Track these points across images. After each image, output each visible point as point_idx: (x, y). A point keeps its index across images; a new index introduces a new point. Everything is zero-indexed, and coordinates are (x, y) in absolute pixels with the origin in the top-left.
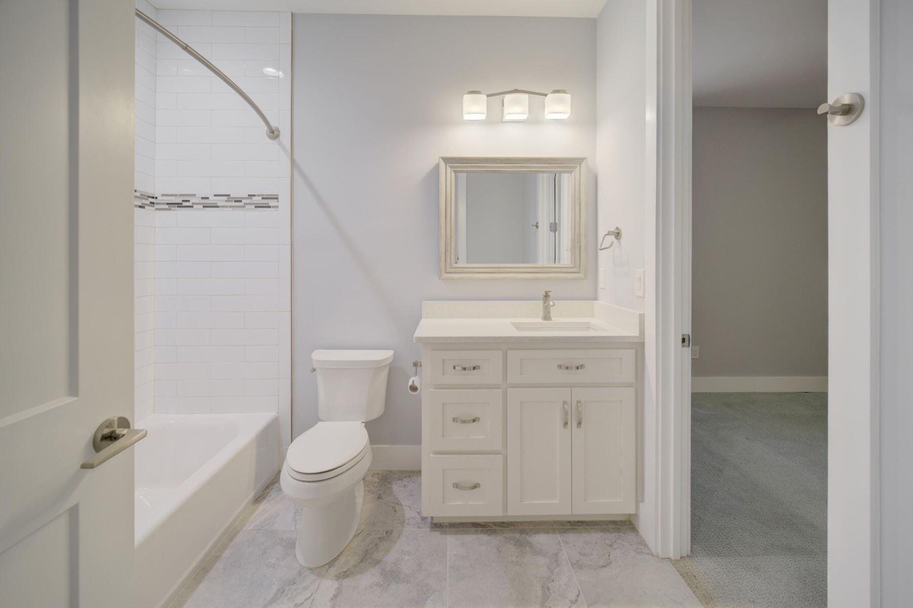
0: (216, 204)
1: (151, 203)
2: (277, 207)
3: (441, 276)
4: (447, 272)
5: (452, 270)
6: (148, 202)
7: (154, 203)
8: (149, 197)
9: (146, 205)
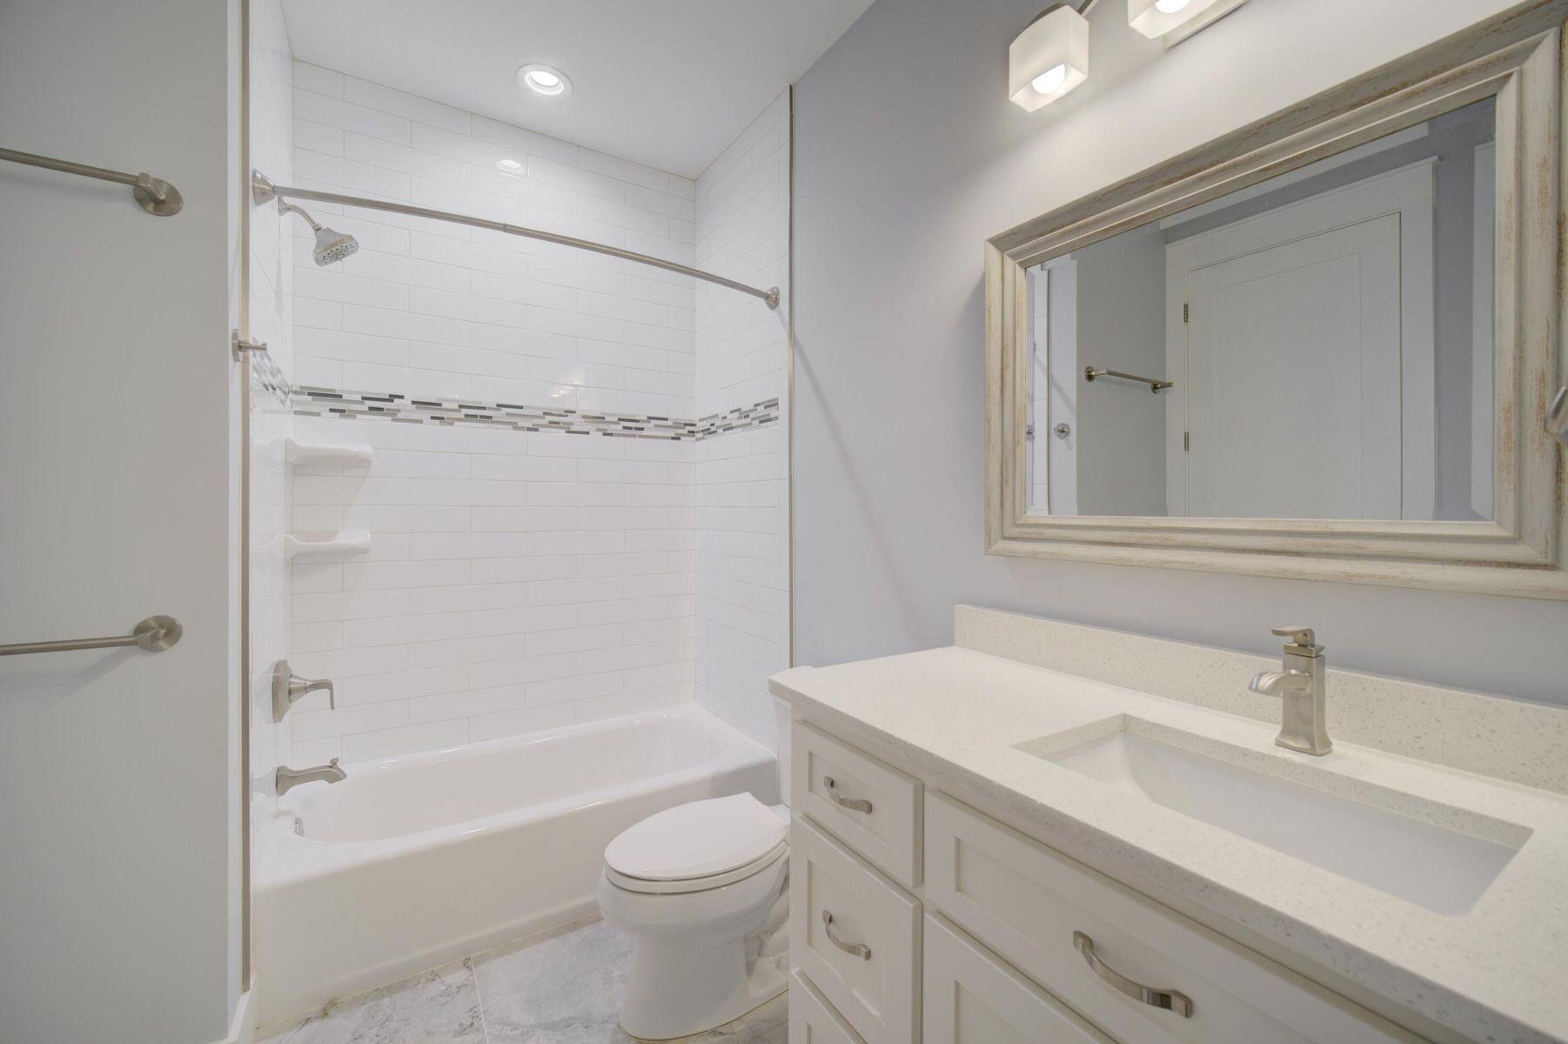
0: (731, 424)
1: (689, 432)
2: (776, 418)
3: (989, 548)
4: (1006, 535)
5: (1016, 532)
6: (685, 432)
7: (694, 432)
8: (685, 425)
9: (683, 435)
